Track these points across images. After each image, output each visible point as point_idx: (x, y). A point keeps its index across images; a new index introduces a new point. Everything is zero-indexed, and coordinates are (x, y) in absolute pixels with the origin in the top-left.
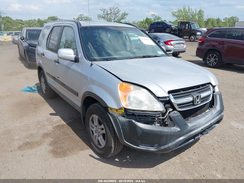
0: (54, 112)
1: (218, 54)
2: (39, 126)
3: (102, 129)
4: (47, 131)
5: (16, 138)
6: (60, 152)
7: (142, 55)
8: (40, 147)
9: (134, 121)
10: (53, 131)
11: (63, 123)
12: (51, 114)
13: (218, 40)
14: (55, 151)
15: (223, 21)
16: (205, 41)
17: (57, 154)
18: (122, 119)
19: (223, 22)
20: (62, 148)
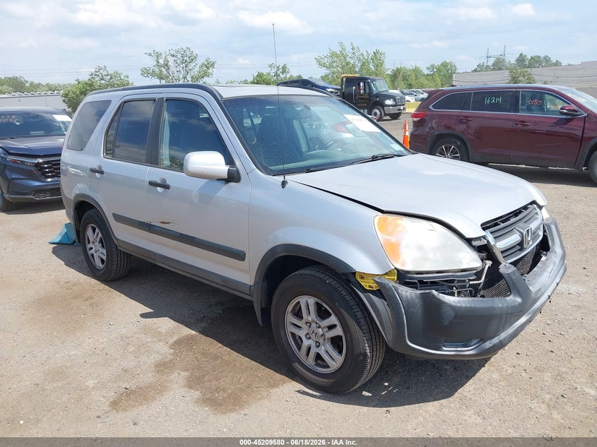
0: (148, 310)
1: (459, 143)
2: (131, 349)
3: (331, 327)
4: (161, 357)
5: (90, 383)
6: (224, 399)
7: (370, 155)
8: (167, 397)
9: (434, 292)
10: (175, 354)
11: (187, 331)
12: (144, 316)
13: (454, 113)
14: (210, 399)
15: (426, 72)
16: (427, 118)
17: (220, 405)
18: (406, 291)
19: (428, 75)
20: (224, 390)
